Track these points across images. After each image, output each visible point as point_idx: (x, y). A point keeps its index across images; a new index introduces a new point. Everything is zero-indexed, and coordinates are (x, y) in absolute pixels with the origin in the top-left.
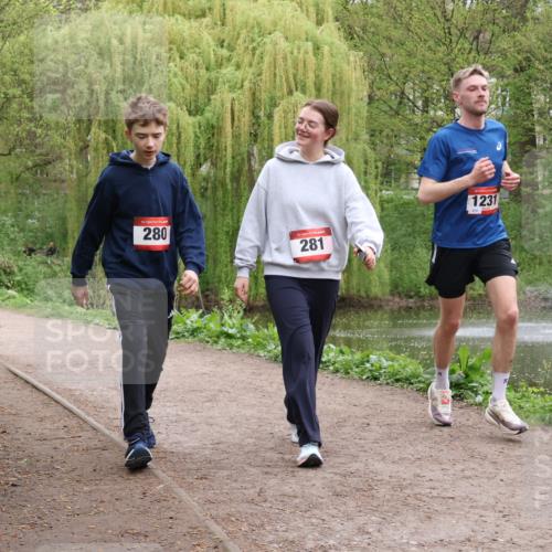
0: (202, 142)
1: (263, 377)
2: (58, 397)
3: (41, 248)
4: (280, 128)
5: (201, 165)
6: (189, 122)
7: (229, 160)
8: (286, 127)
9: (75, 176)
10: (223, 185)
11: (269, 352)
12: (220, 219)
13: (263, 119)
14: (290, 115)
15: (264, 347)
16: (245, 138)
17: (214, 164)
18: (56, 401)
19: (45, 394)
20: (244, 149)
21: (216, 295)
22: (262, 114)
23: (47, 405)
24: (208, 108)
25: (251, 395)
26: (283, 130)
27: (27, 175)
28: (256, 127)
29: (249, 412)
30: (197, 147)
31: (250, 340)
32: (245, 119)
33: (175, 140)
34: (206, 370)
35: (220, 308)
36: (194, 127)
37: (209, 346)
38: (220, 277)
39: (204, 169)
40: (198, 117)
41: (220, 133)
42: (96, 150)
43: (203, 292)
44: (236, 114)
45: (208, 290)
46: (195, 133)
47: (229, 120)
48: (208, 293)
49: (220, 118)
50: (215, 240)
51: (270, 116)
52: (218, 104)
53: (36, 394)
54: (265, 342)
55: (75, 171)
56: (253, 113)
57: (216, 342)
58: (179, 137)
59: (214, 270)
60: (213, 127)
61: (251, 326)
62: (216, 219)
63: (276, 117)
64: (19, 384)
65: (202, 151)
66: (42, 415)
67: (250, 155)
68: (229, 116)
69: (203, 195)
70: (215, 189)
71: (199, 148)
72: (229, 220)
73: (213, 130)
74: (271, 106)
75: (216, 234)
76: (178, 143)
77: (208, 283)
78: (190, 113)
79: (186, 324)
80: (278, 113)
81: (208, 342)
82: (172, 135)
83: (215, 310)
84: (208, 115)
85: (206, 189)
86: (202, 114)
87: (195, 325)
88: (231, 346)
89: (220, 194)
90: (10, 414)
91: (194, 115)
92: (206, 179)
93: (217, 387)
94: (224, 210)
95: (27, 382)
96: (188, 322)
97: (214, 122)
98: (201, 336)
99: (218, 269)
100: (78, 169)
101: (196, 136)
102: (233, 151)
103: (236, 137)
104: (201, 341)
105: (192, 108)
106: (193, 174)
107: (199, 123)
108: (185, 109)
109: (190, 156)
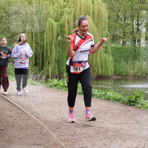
0: (59, 30)
2: (16, 104)
3: (11, 61)
5: (58, 36)
6: (55, 24)
7: (67, 35)
10: (65, 42)
12: (64, 52)
16: (71, 29)
17: (62, 37)
18: (15, 106)
20: (71, 32)
21: (63, 75)
23: (13, 106)
24: (61, 20)
28: (75, 25)
30: (57, 31)
32: (72, 23)
33: (51, 29)
34: (59, 96)
35: (64, 79)
36: (57, 25)
37: (60, 89)
38: (63, 69)
39: (59, 38)
40: (58, 23)
41: (64, 28)
43: (58, 74)
44: (69, 21)
45: (60, 73)
46: (57, 27)
47: (67, 24)
48: (60, 74)
49: (64, 23)
50: (62, 59)
52: (64, 19)
53: (9, 103)
56: (74, 21)
57: (62, 89)
58: (52, 28)
59: (62, 67)
60: (62, 25)
62: (63, 52)
65: (59, 32)
66: (11, 109)
68: (67, 22)
69: (59, 46)
70: (63, 44)
71: (58, 32)
73: (62, 26)
75: (63, 57)
76: (52, 30)
77: (60, 71)
78: (56, 21)
79: (53, 83)
81: (60, 88)
82: (50, 27)
83: (62, 79)
84: (61, 22)
85: (60, 44)
86: (59, 21)
87: (56, 83)
90: (1, 109)
92: (60, 41)
93: (62, 102)
94: (65, 50)
95: (7, 100)
96: (54, 82)
98: (58, 87)
99: (63, 67)
101: (57, 28)
102: (68, 32)
103: (69, 28)
104: (58, 88)
105: (56, 20)
106: (56, 39)
107: (58, 24)
108: (54, 20)
109: (55, 34)
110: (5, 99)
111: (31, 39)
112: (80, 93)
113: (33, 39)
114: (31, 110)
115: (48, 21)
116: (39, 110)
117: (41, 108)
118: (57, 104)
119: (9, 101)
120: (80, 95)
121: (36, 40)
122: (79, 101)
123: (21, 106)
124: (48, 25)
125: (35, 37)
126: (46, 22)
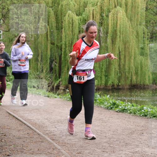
0: (81, 26)
1: (103, 115)
2: (25, 122)
4: (111, 20)
6: (76, 18)
8: (113, 20)
9: (33, 39)
11: (105, 105)
13: (105, 17)
14: (115, 15)
15: (103, 103)
18: (25, 124)
19: (21, 121)
22: (104, 15)
23: (21, 125)
24: (84, 13)
25: (98, 122)
26: (112, 21)
28: (102, 20)
30: (79, 28)
31: (98, 101)
33: (71, 25)
36: (78, 20)
40: (80, 17)
44: (95, 15)
46: (79, 22)
47: (92, 18)
49: (88, 17)
51: (107, 16)
52: (88, 11)
53: (17, 121)
54: (104, 102)
55: (33, 37)
56: (101, 15)
58: (73, 24)
60: (85, 20)
61: (99, 96)
63: (110, 16)
64: (11, 117)
65: (81, 29)
66: (19, 129)
67: (100, 31)
68: (92, 16)
74: (108, 12)
76: (72, 27)
78: (77, 15)
80: (111, 15)
82: (70, 23)
84: (84, 15)
86: (81, 15)
90: (7, 128)
91: (78, 16)
95: (14, 117)
97: (86, 18)
100: (34, 36)
101: (79, 24)
105: (78, 13)
107: (80, 19)
108: (75, 13)
110: (12, 115)
111: (46, 38)
112: (108, 107)
113: (47, 38)
114: (45, 129)
115: (67, 15)
116: (55, 129)
117: (58, 127)
118: (78, 121)
120: (107, 111)
121: (51, 39)
122: (107, 118)
123: (32, 124)
124: (67, 21)
125: (50, 36)
126: (65, 16)
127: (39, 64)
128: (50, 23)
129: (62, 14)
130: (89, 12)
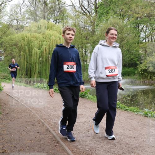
0: (40, 54)
6: (38, 51)
7: (45, 57)
9: (18, 60)
10: (44, 62)
16: (48, 54)
17: (42, 58)
20: (47, 56)
27: (10, 60)
29: (48, 101)
30: (39, 55)
32: (48, 50)
33: (36, 54)
39: (41, 59)
40: (40, 50)
41: (43, 53)
42: (22, 56)
49: (43, 50)
67: (48, 57)
68: (45, 50)
69: (40, 64)
72: (45, 68)
73: (42, 52)
78: (38, 49)
84: (41, 50)
85: (41, 62)
86: (40, 49)
88: (45, 89)
89: (43, 63)
92: (41, 61)
94: (44, 66)
97: (42, 51)
103: (46, 53)
106: (39, 60)
109: (38, 57)
111: (24, 60)
119: (11, 96)
124: (34, 52)
125: (26, 59)
126: (33, 50)
127: (21, 71)
128: (26, 53)
129: (31, 49)
130: (44, 48)
